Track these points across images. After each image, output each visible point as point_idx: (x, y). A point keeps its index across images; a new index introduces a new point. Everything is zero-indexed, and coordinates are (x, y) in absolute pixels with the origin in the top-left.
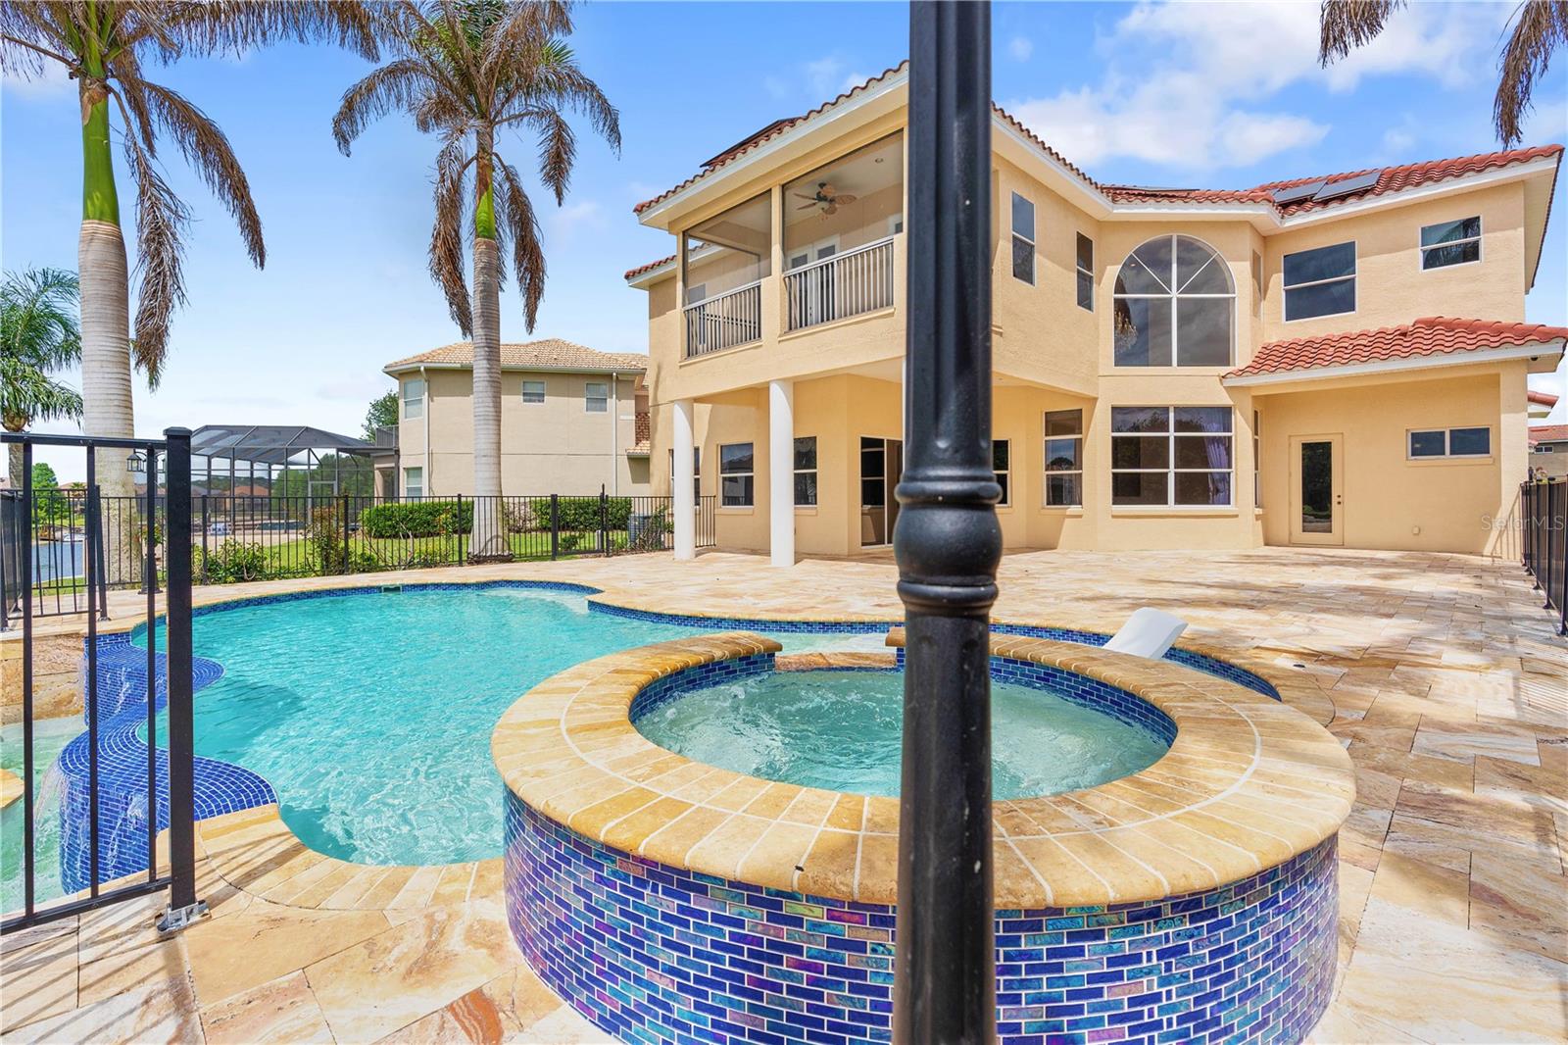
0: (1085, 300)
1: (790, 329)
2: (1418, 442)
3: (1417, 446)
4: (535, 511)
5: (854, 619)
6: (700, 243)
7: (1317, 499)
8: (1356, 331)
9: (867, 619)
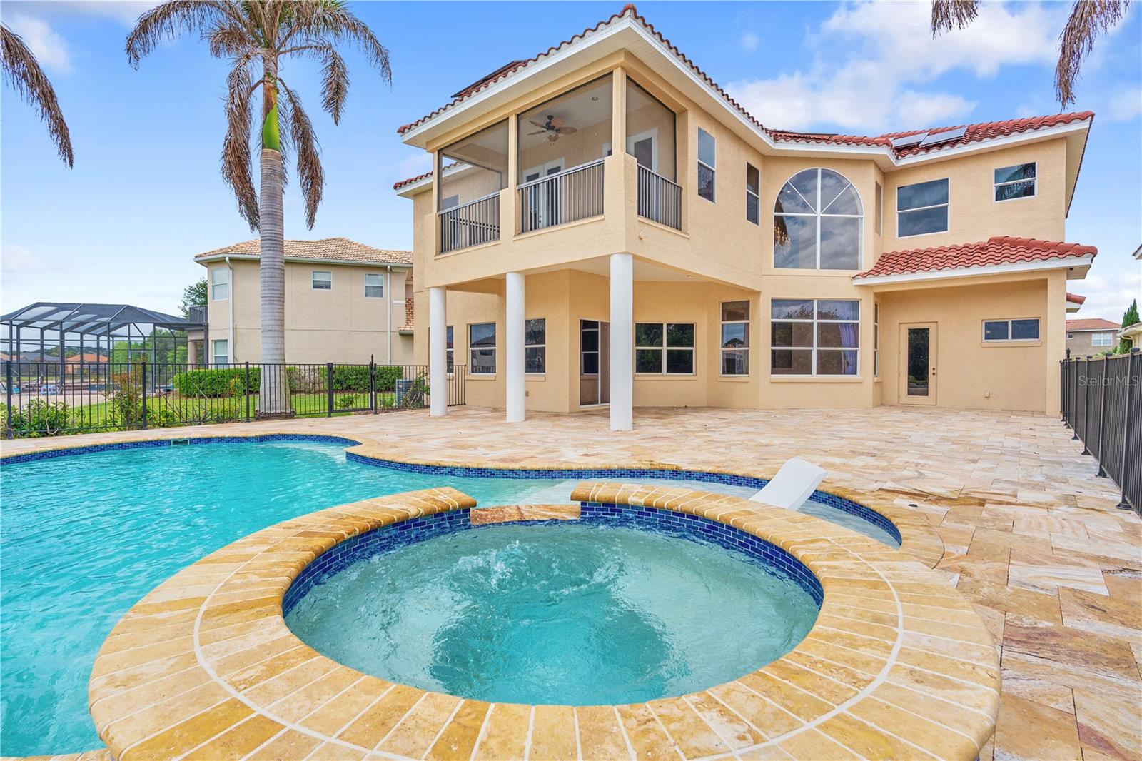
0: (753, 215)
1: (523, 231)
2: (989, 330)
3: (988, 332)
4: (323, 376)
5: (564, 467)
6: (454, 162)
7: (919, 370)
8: (948, 245)
9: (574, 467)
